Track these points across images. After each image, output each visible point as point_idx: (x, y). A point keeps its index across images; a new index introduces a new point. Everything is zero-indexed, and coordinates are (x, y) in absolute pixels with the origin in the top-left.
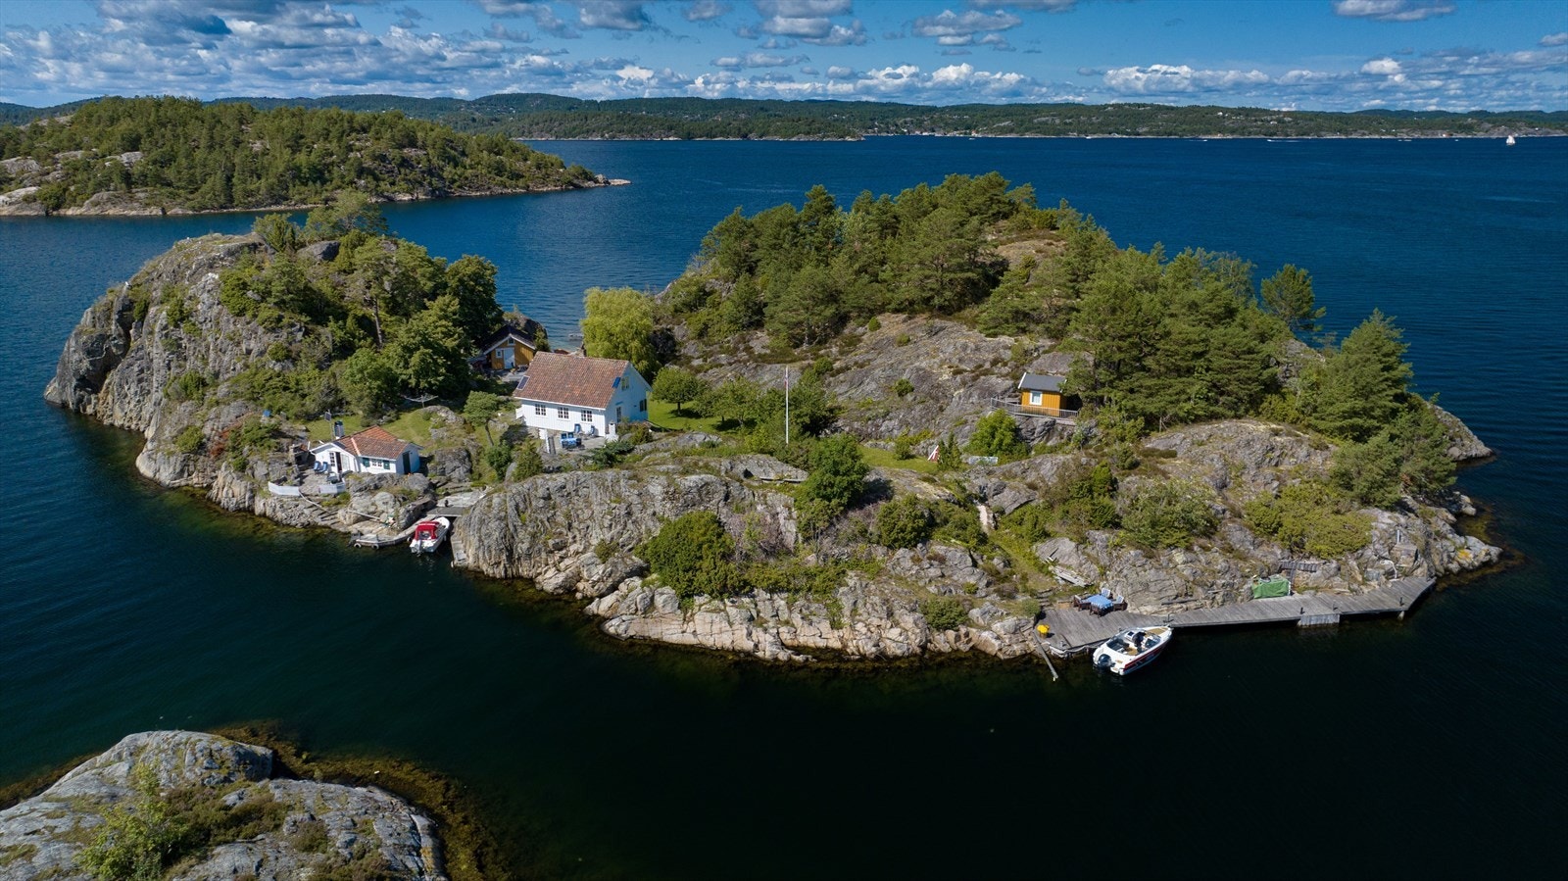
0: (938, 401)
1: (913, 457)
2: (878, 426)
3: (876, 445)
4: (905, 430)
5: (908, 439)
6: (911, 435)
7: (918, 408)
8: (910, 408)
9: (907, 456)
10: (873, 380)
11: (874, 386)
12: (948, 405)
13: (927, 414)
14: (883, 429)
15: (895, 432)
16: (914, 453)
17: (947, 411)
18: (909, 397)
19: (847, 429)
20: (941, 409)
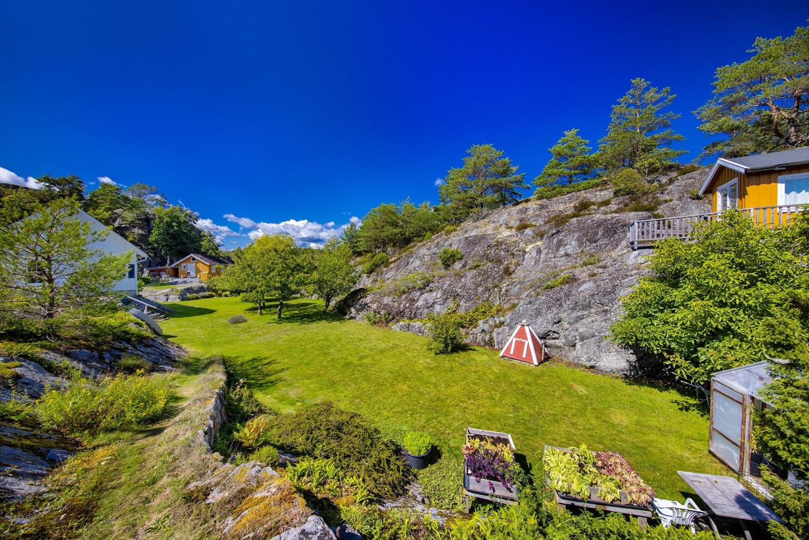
0: (499, 261)
1: (464, 348)
2: (413, 301)
3: (408, 327)
4: (451, 304)
5: (455, 318)
6: (461, 312)
7: (470, 274)
8: (460, 276)
9: (454, 347)
10: (417, 258)
11: (417, 263)
12: (518, 264)
13: (485, 280)
14: (420, 303)
15: (438, 308)
16: (467, 341)
17: (519, 273)
18: (458, 266)
19: (374, 306)
20: (508, 272)
